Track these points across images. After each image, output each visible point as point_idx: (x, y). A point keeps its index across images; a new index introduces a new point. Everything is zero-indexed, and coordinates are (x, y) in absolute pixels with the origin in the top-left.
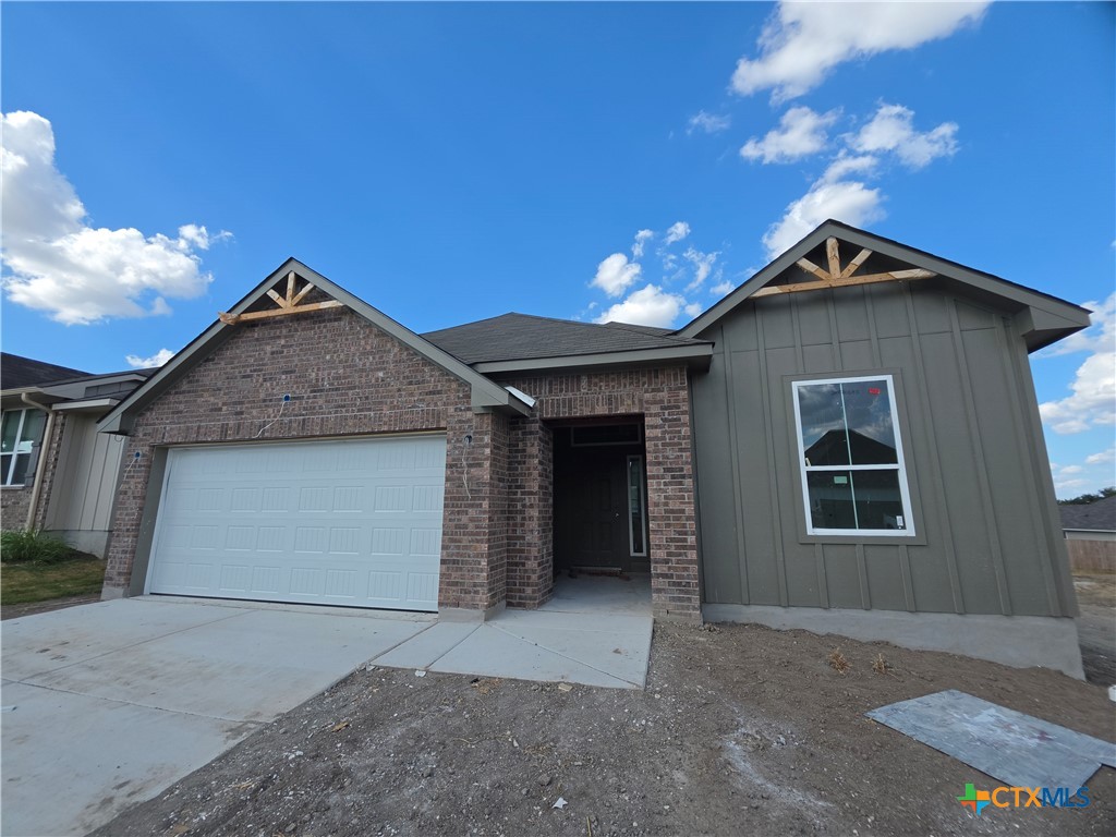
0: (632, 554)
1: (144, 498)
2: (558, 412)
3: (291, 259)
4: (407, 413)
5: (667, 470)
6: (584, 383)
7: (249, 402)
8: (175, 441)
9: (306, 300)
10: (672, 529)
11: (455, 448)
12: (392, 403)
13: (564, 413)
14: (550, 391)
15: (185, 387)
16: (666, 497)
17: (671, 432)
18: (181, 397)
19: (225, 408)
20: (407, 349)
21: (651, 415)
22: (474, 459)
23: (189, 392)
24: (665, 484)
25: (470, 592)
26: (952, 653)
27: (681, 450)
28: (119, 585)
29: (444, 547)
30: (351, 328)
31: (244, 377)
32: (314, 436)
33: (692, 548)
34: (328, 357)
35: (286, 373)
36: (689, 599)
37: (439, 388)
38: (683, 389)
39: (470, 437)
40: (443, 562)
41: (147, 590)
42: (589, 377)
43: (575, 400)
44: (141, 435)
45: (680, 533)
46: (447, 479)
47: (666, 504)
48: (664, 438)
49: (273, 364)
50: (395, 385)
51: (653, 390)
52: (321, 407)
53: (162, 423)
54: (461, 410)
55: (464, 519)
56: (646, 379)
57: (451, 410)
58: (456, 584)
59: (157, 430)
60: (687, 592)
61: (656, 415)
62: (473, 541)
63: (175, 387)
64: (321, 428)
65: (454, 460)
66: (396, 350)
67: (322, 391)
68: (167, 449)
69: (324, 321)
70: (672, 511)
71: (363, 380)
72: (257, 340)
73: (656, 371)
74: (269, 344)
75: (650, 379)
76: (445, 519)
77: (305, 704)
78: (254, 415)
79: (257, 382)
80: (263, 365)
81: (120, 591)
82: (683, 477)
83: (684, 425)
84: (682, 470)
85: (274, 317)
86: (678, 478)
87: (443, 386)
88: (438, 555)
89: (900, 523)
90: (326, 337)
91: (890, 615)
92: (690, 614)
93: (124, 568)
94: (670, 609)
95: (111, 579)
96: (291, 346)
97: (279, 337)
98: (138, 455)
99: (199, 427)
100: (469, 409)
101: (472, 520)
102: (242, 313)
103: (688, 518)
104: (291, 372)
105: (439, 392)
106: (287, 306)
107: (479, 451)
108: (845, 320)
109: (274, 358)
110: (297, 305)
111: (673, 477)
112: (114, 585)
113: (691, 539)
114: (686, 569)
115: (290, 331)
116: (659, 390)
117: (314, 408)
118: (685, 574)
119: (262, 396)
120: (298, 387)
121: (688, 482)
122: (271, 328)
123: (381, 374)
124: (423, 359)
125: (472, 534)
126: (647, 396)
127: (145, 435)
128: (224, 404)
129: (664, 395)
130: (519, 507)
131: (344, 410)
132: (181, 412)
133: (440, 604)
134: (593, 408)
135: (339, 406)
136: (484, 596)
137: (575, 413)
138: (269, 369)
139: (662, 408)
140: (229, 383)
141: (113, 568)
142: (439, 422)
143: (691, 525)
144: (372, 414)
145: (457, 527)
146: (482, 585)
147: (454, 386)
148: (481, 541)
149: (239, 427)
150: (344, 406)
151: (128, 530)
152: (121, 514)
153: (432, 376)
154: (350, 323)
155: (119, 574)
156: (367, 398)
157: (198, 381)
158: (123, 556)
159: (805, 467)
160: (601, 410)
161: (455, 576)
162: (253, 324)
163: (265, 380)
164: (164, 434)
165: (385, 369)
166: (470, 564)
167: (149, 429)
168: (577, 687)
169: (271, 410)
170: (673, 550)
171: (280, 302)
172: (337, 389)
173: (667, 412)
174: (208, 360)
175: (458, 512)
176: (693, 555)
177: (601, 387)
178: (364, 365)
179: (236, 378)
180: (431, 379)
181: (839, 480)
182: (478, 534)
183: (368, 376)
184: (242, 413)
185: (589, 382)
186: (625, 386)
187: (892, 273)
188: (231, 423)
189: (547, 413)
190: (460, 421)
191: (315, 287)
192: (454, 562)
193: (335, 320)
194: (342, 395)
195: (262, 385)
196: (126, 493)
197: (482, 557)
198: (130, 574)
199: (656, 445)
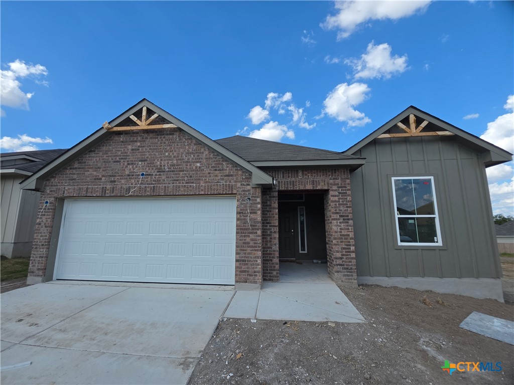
0: (300, 252)
1: (52, 227)
2: (287, 187)
3: (144, 99)
4: (214, 185)
5: (341, 216)
6: (300, 174)
7: (119, 176)
8: (72, 195)
9: (153, 123)
10: (344, 243)
11: (242, 204)
12: (205, 180)
13: (290, 188)
14: (283, 177)
15: (76, 165)
16: (340, 229)
17: (342, 199)
18: (74, 171)
19: (103, 178)
20: (213, 152)
21: (333, 190)
22: (252, 210)
23: (79, 168)
24: (340, 223)
25: (252, 276)
26: (456, 294)
27: (347, 207)
28: (38, 276)
29: (237, 254)
30: (180, 139)
31: (115, 162)
32: (161, 196)
33: (353, 252)
34: (167, 154)
35: (142, 161)
36: (352, 275)
37: (232, 173)
38: (348, 179)
39: (249, 199)
40: (237, 261)
41: (54, 277)
42: (303, 171)
43: (296, 181)
44: (48, 191)
45: (347, 245)
46: (238, 219)
47: (341, 232)
48: (339, 201)
49: (133, 156)
50: (207, 171)
51: (334, 179)
52: (164, 180)
53: (62, 185)
54: (244, 185)
55: (248, 239)
56: (330, 173)
57: (239, 185)
58: (245, 271)
59: (59, 189)
60: (351, 272)
61: (335, 190)
62: (253, 250)
63: (70, 166)
64: (165, 191)
65: (241, 210)
66: (207, 152)
67: (164, 172)
68: (64, 200)
69: (163, 135)
70: (344, 235)
71: (188, 167)
72: (122, 142)
73: (335, 170)
74: (130, 145)
75: (332, 173)
76: (237, 239)
77: (208, 344)
78: (123, 183)
79: (124, 165)
80: (126, 156)
81: (40, 279)
82: (349, 219)
83: (349, 195)
84: (348, 216)
85: (132, 130)
86: (346, 219)
87: (233, 172)
88: (233, 257)
89: (436, 240)
90: (165, 143)
91: (431, 279)
92: (353, 282)
93: (41, 266)
94: (343, 280)
95: (33, 272)
96: (144, 147)
97: (136, 141)
98: (47, 202)
99: (87, 188)
100: (248, 185)
101: (252, 240)
102: (114, 127)
103: (351, 239)
104: (145, 161)
105: (232, 176)
106: (143, 125)
107: (254, 205)
108: (414, 151)
109: (134, 153)
110: (149, 125)
111: (344, 219)
112: (35, 276)
113: (353, 248)
114: (350, 262)
115: (143, 138)
116: (336, 179)
117: (160, 181)
118: (350, 264)
119: (127, 172)
120: (149, 169)
121: (351, 222)
122: (131, 136)
123: (198, 165)
124: (222, 158)
125: (252, 247)
126: (331, 181)
127: (51, 191)
128: (103, 176)
129: (339, 181)
130: (269, 233)
131: (178, 182)
132: (75, 179)
133: (236, 282)
134: (305, 186)
135: (175, 180)
136: (260, 277)
137: (296, 188)
138: (131, 158)
139: (338, 187)
140: (105, 165)
141: (33, 266)
142: (232, 190)
143: (352, 242)
144: (194, 185)
145: (244, 243)
146: (258, 272)
147: (240, 172)
148: (257, 250)
149: (113, 189)
150: (177, 180)
151: (42, 245)
152: (37, 236)
153: (227, 167)
154: (179, 136)
155: (38, 269)
156: (191, 177)
157: (85, 162)
158: (40, 259)
159: (397, 216)
160: (309, 187)
161: (244, 268)
162: (119, 133)
163: (128, 164)
164: (64, 192)
165: (200, 162)
166: (252, 262)
167: (54, 188)
168: (337, 323)
169: (133, 181)
170: (344, 253)
171: (138, 122)
172: (173, 171)
173: (340, 189)
174: (91, 151)
175: (244, 236)
176: (353, 255)
177: (308, 176)
178: (189, 159)
179: (110, 162)
180: (227, 168)
181: (411, 221)
182: (256, 247)
183: (191, 165)
184: (115, 181)
185: (303, 173)
186: (320, 176)
187: (437, 132)
188: (108, 187)
189: (282, 187)
190: (244, 191)
191: (159, 115)
192: (243, 261)
193: (170, 134)
194: (176, 174)
195: (126, 167)
196: (40, 224)
197: (258, 258)
198: (45, 269)
199: (336, 205)
